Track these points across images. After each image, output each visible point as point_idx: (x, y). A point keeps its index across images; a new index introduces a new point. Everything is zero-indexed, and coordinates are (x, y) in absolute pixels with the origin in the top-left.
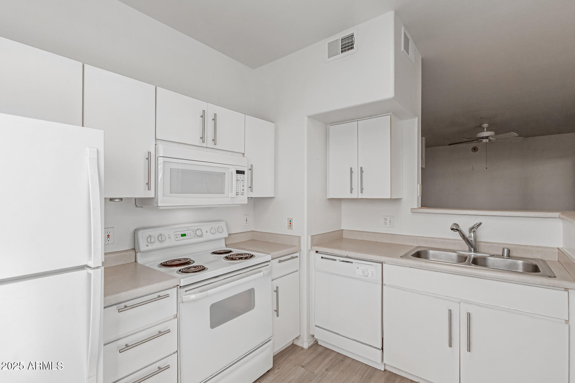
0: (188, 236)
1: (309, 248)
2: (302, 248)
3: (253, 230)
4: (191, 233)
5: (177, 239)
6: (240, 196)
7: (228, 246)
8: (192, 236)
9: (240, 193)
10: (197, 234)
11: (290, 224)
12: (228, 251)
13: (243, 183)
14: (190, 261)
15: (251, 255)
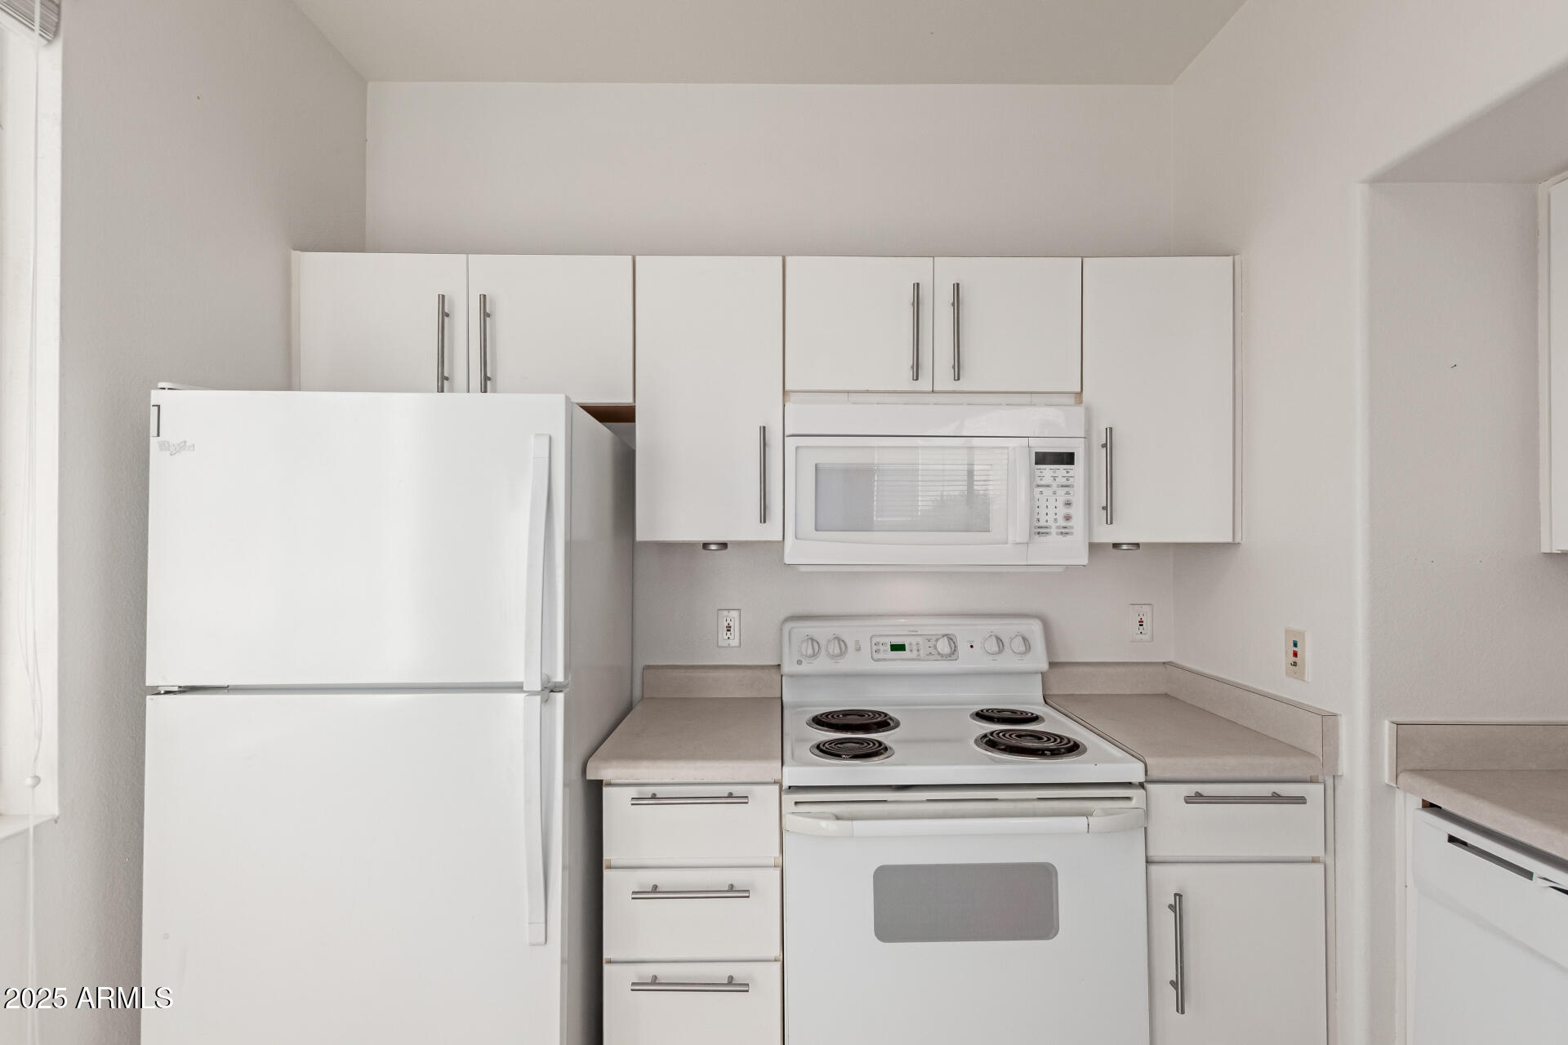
0: (911, 651)
1: (1386, 776)
2: (1344, 767)
3: (1170, 658)
4: (921, 643)
5: (876, 656)
6: (1053, 539)
7: (1052, 703)
8: (921, 652)
9: (1054, 530)
10: (939, 650)
11: (1295, 654)
12: (1024, 716)
13: (1068, 493)
14: (889, 721)
15: (1072, 743)
